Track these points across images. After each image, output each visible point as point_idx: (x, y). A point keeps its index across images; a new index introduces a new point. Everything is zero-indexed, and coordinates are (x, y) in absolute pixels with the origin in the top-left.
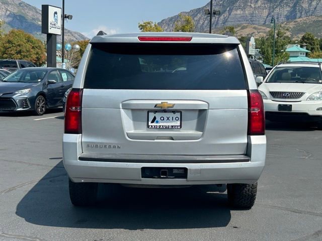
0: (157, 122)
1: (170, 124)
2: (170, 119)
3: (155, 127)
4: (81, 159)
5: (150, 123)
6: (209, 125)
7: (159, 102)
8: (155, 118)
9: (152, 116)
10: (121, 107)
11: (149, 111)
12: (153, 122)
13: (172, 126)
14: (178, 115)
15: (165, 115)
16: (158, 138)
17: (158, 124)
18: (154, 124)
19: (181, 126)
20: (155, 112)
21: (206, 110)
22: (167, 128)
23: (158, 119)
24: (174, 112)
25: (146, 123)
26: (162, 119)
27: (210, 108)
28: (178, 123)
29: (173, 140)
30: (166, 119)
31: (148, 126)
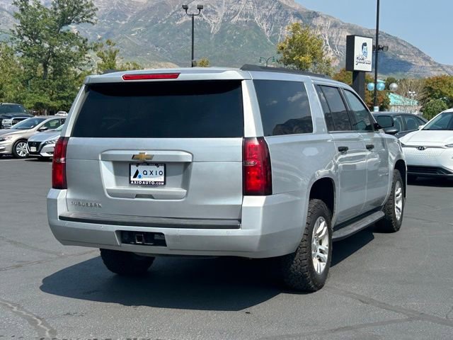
0: (140, 177)
1: (153, 180)
2: (154, 173)
3: (138, 184)
4: (61, 218)
5: (132, 177)
6: (193, 181)
7: (137, 153)
8: (137, 172)
9: (134, 169)
10: (100, 159)
11: (131, 164)
12: (135, 177)
13: (155, 182)
14: (162, 168)
15: (149, 168)
16: (138, 196)
17: (140, 180)
18: (136, 179)
19: (165, 182)
20: (138, 164)
21: (190, 163)
22: (149, 185)
23: (140, 173)
24: (157, 164)
25: (128, 178)
26: (145, 173)
27: (194, 160)
28: (162, 179)
29: (153, 198)
30: (149, 173)
31: (130, 182)
